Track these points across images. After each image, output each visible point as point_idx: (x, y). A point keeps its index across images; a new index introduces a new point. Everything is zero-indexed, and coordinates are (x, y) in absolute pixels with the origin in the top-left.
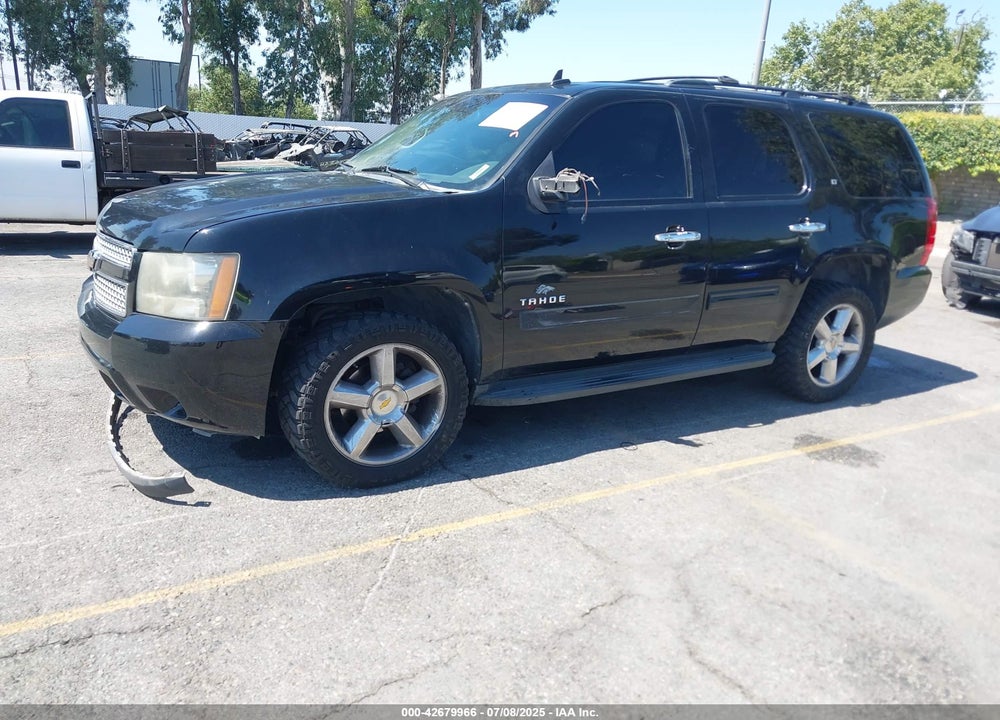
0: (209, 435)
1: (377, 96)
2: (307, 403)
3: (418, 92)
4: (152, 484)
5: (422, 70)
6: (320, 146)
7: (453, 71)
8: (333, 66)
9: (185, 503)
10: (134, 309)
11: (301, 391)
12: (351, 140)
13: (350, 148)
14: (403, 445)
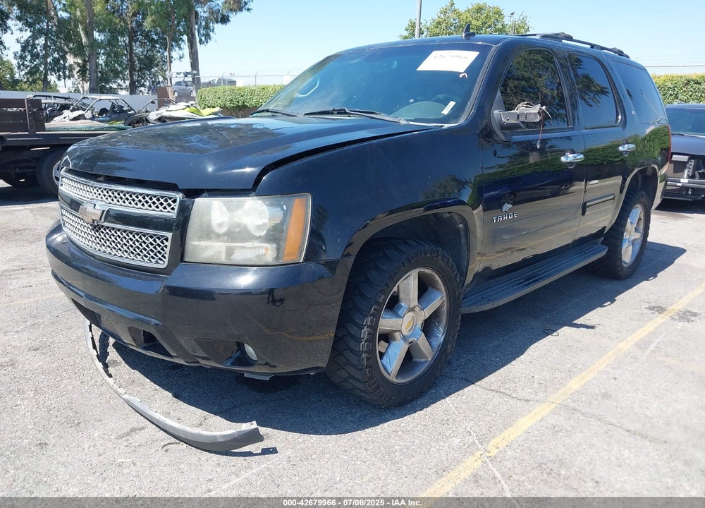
0: (267, 379)
1: (117, 74)
2: (368, 334)
3: (149, 70)
4: (220, 440)
5: (150, 53)
6: (90, 112)
7: (175, 54)
8: (78, 51)
9: (250, 454)
10: (182, 260)
11: (364, 323)
12: (113, 107)
13: (115, 112)
14: (418, 360)
